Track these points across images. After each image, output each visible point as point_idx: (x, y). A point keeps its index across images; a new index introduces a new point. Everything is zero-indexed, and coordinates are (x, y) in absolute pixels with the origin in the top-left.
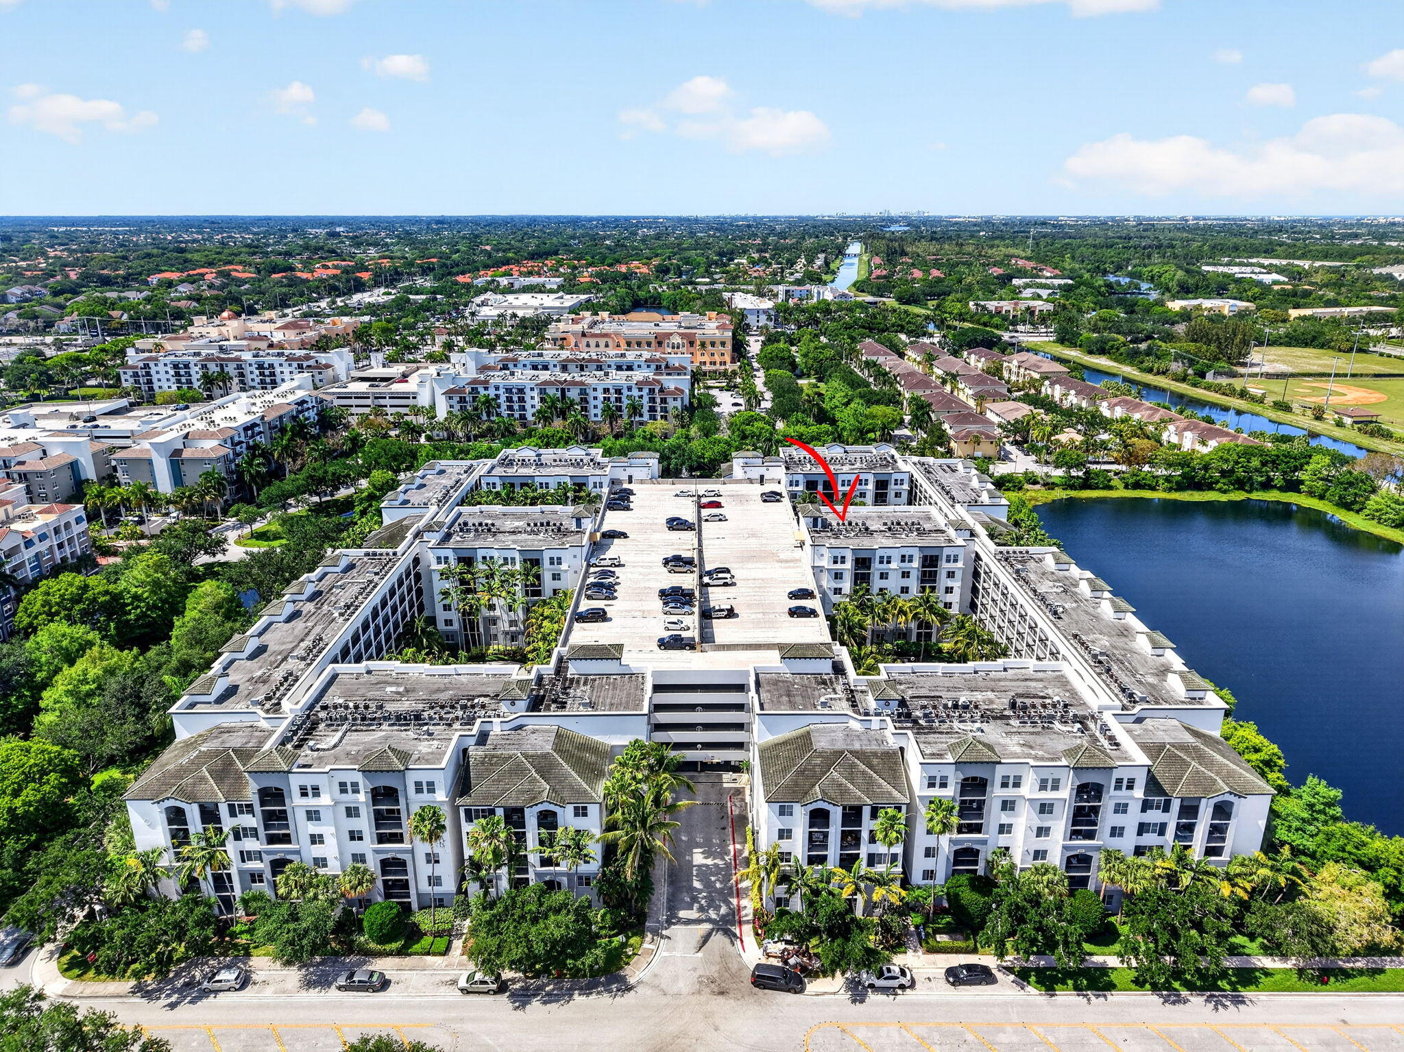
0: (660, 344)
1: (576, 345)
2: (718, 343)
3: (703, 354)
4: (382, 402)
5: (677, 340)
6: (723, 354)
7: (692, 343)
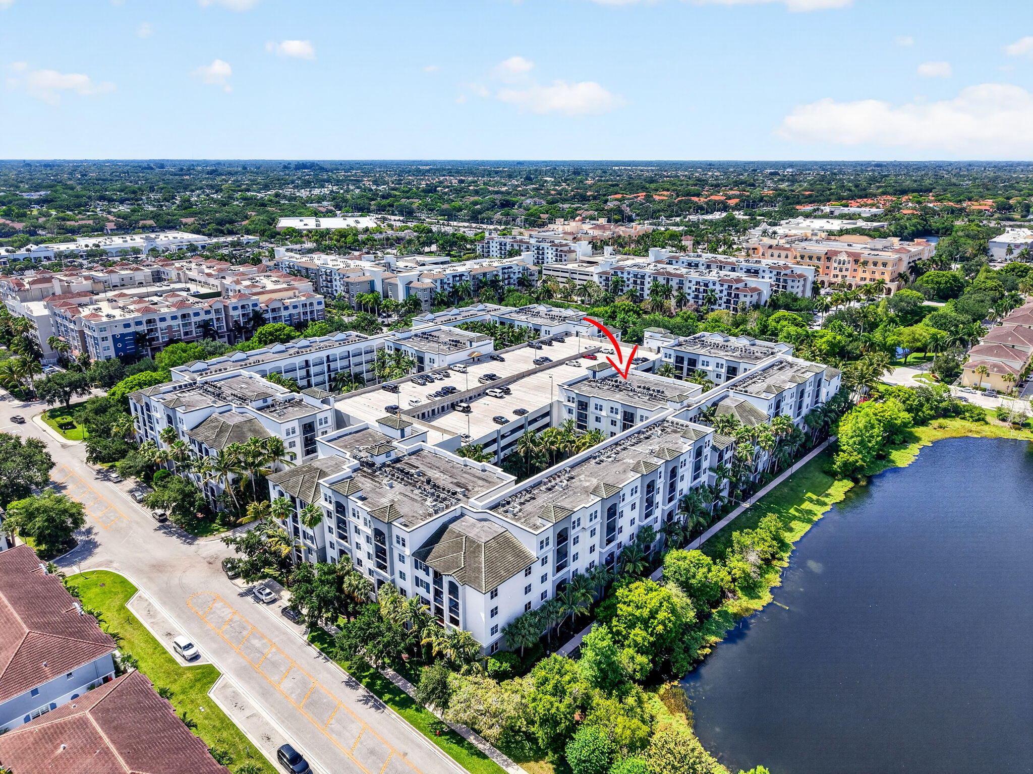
0: (829, 259)
1: (763, 255)
2: (880, 263)
3: (864, 271)
4: (575, 276)
5: (843, 257)
6: (883, 273)
7: (856, 261)
